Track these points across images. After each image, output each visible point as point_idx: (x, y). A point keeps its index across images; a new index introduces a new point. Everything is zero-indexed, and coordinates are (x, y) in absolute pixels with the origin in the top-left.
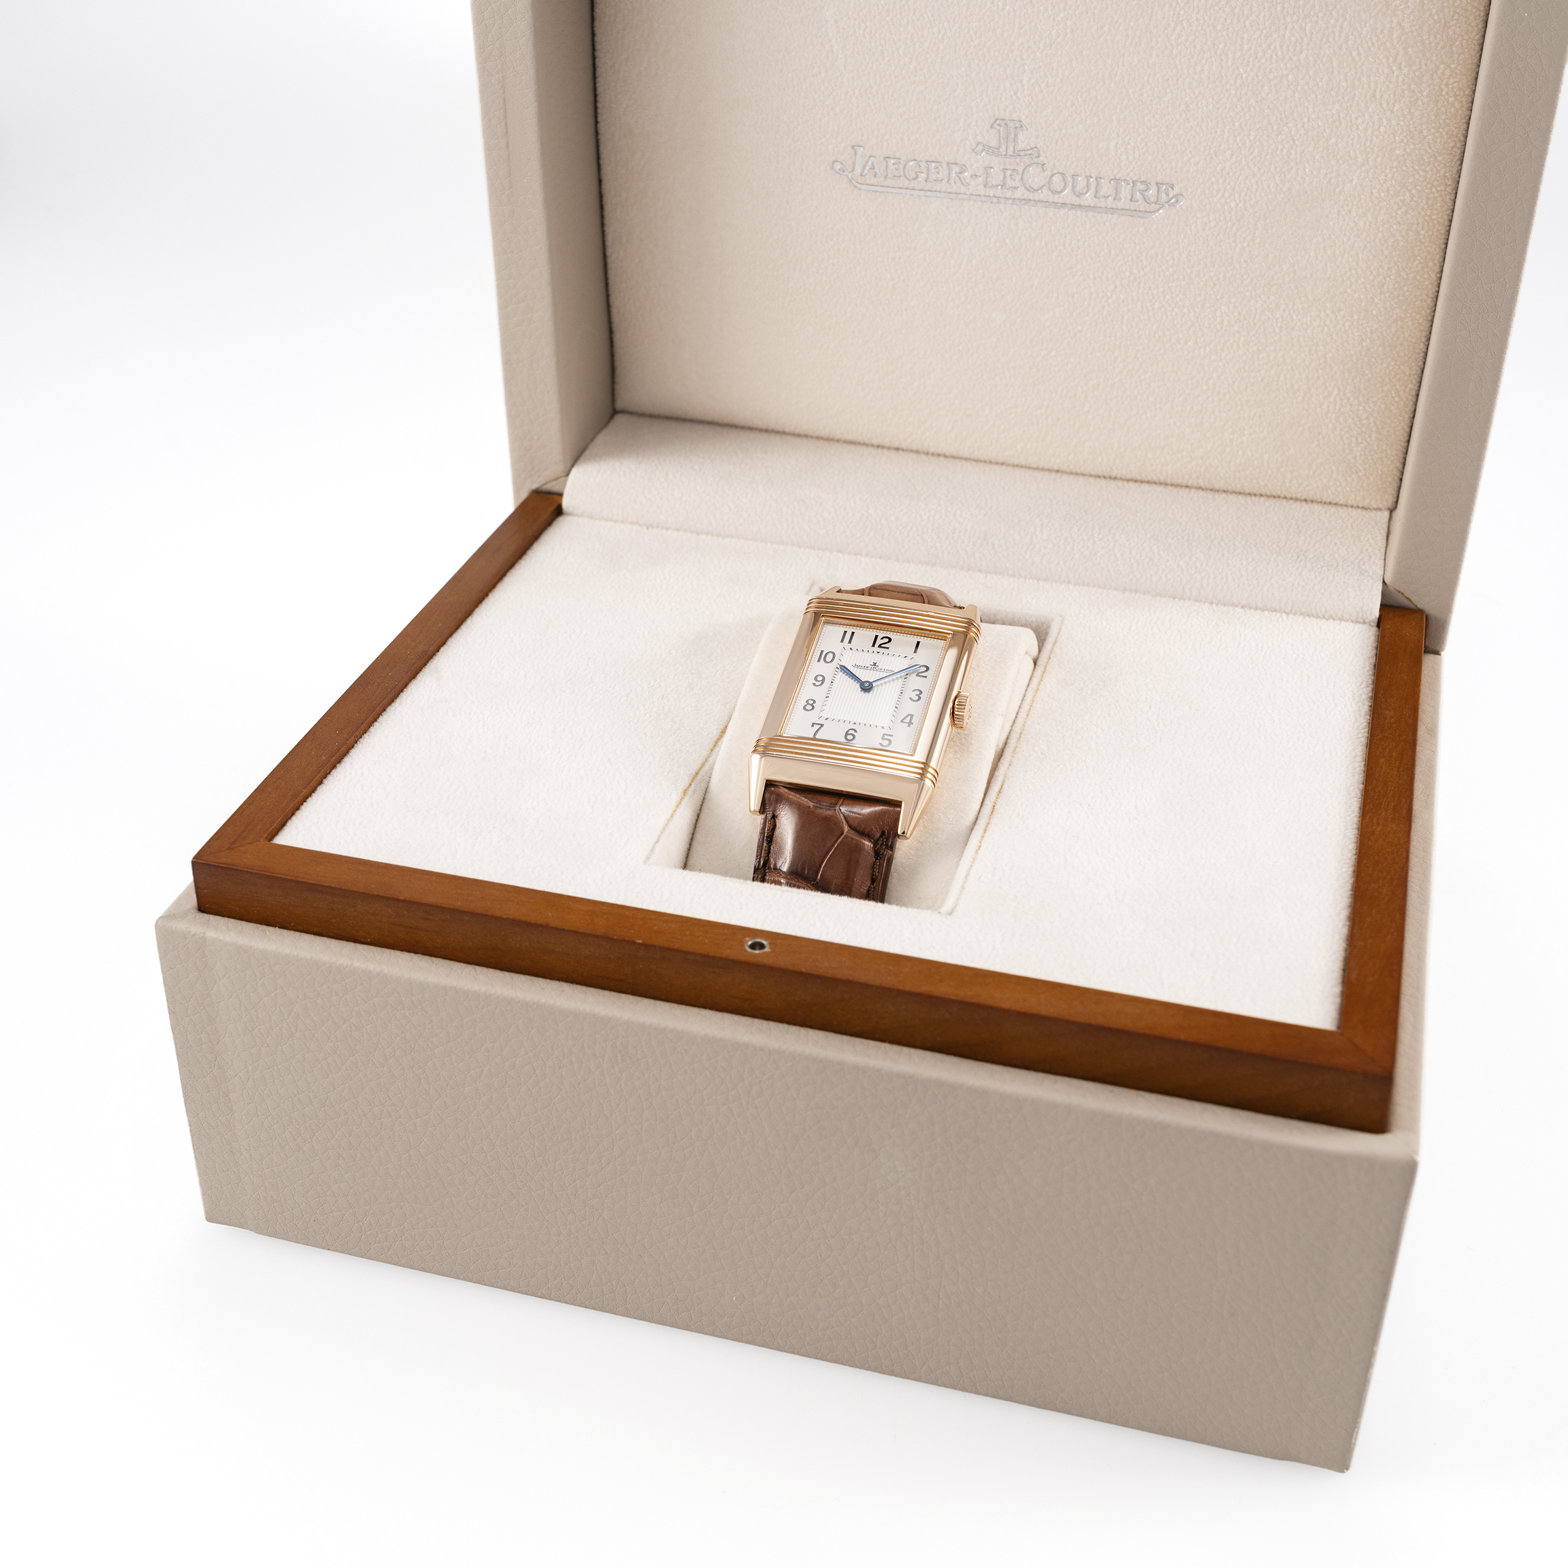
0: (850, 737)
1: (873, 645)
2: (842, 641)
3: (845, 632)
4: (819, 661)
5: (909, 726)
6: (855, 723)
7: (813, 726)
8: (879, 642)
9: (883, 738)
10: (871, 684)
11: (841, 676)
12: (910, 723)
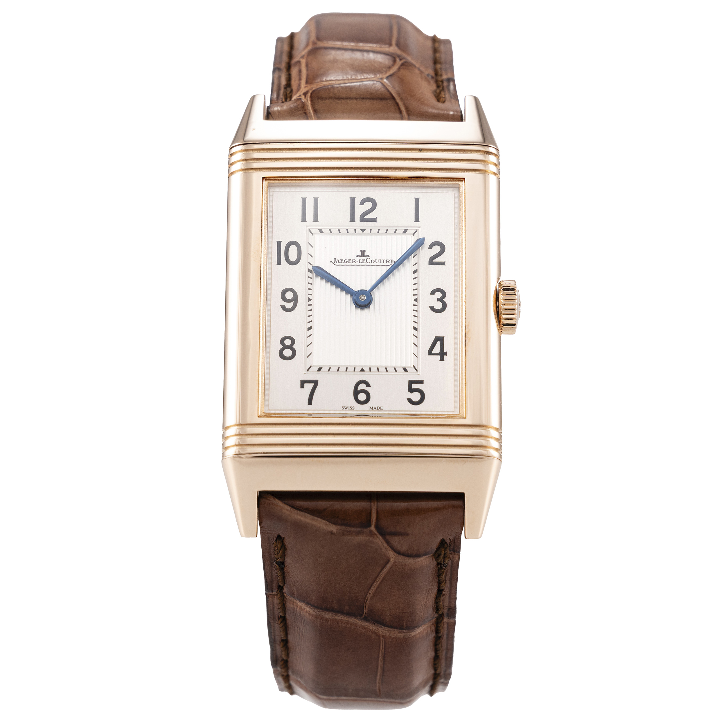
0: (362, 397)
1: (352, 219)
2: (304, 219)
3: (304, 200)
4: (279, 263)
5: (442, 359)
6: (362, 370)
7: (302, 386)
8: (359, 210)
9: (411, 390)
10: (368, 294)
11: (319, 283)
12: (442, 354)
